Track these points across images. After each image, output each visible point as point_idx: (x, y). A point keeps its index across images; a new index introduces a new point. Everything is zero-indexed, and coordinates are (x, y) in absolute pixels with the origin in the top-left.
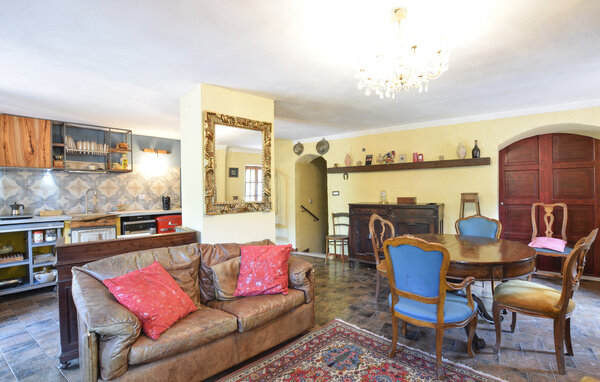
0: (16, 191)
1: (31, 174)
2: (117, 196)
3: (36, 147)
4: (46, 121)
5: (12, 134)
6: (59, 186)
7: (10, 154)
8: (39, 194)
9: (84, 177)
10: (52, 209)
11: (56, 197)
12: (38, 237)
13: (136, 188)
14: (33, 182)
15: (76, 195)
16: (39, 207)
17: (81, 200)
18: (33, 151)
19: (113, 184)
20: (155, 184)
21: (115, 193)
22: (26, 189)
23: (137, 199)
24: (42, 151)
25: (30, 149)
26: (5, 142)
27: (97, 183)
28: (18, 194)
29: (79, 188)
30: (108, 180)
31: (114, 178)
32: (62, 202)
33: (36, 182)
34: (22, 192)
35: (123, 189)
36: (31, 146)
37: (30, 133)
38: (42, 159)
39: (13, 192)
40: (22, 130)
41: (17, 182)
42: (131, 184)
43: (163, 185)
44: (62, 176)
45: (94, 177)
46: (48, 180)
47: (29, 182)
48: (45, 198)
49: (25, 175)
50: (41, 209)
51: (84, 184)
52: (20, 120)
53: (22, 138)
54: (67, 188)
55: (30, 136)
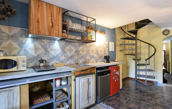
0: (41, 51)
1: (48, 41)
2: (86, 55)
3: (54, 23)
4: (60, 8)
5: (42, 14)
6: (62, 49)
7: (41, 26)
8: (52, 53)
9: (73, 44)
10: (58, 62)
11: (60, 55)
12: (58, 83)
13: (93, 51)
14: (49, 46)
15: (69, 54)
16: (52, 61)
17: (71, 57)
18: (53, 26)
19: (85, 49)
20: (100, 49)
21: (85, 54)
22: (46, 50)
23: (93, 57)
24: (57, 26)
25: (51, 25)
26: (38, 18)
27: (78, 48)
28: (42, 53)
29: (70, 50)
30: (82, 46)
31: (85, 45)
32: (63, 58)
33: (51, 46)
34: (44, 52)
35: (88, 51)
36: (52, 23)
37: (51, 14)
38: (57, 31)
39: (40, 52)
40: (47, 12)
41: (42, 46)
42: (91, 49)
43: (102, 50)
44: (63, 43)
45: (77, 44)
46: (57, 45)
47: (48, 46)
48: (55, 55)
49: (46, 41)
50: (53, 62)
51: (73, 48)
52: (47, 5)
53: (47, 17)
54: (65, 50)
55: (51, 16)
